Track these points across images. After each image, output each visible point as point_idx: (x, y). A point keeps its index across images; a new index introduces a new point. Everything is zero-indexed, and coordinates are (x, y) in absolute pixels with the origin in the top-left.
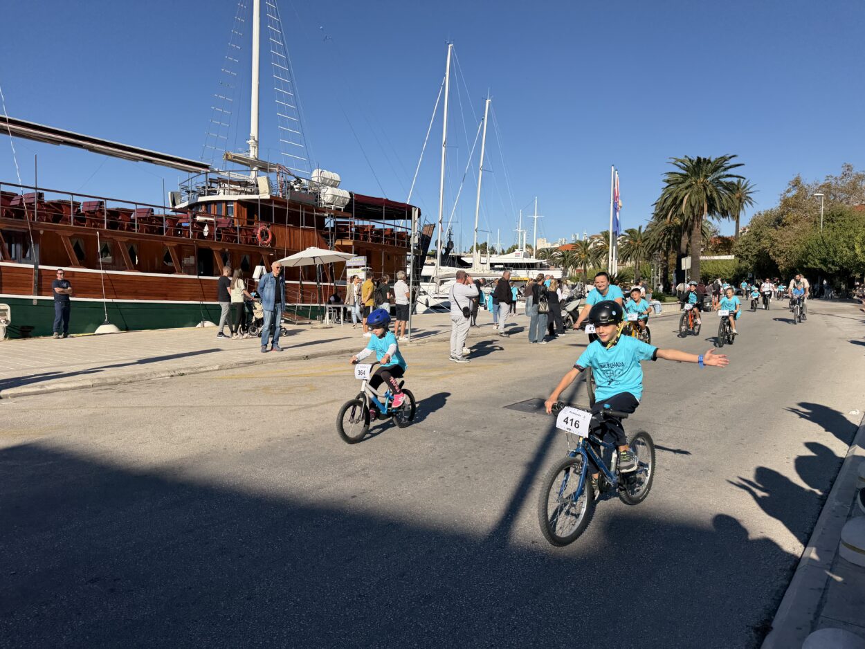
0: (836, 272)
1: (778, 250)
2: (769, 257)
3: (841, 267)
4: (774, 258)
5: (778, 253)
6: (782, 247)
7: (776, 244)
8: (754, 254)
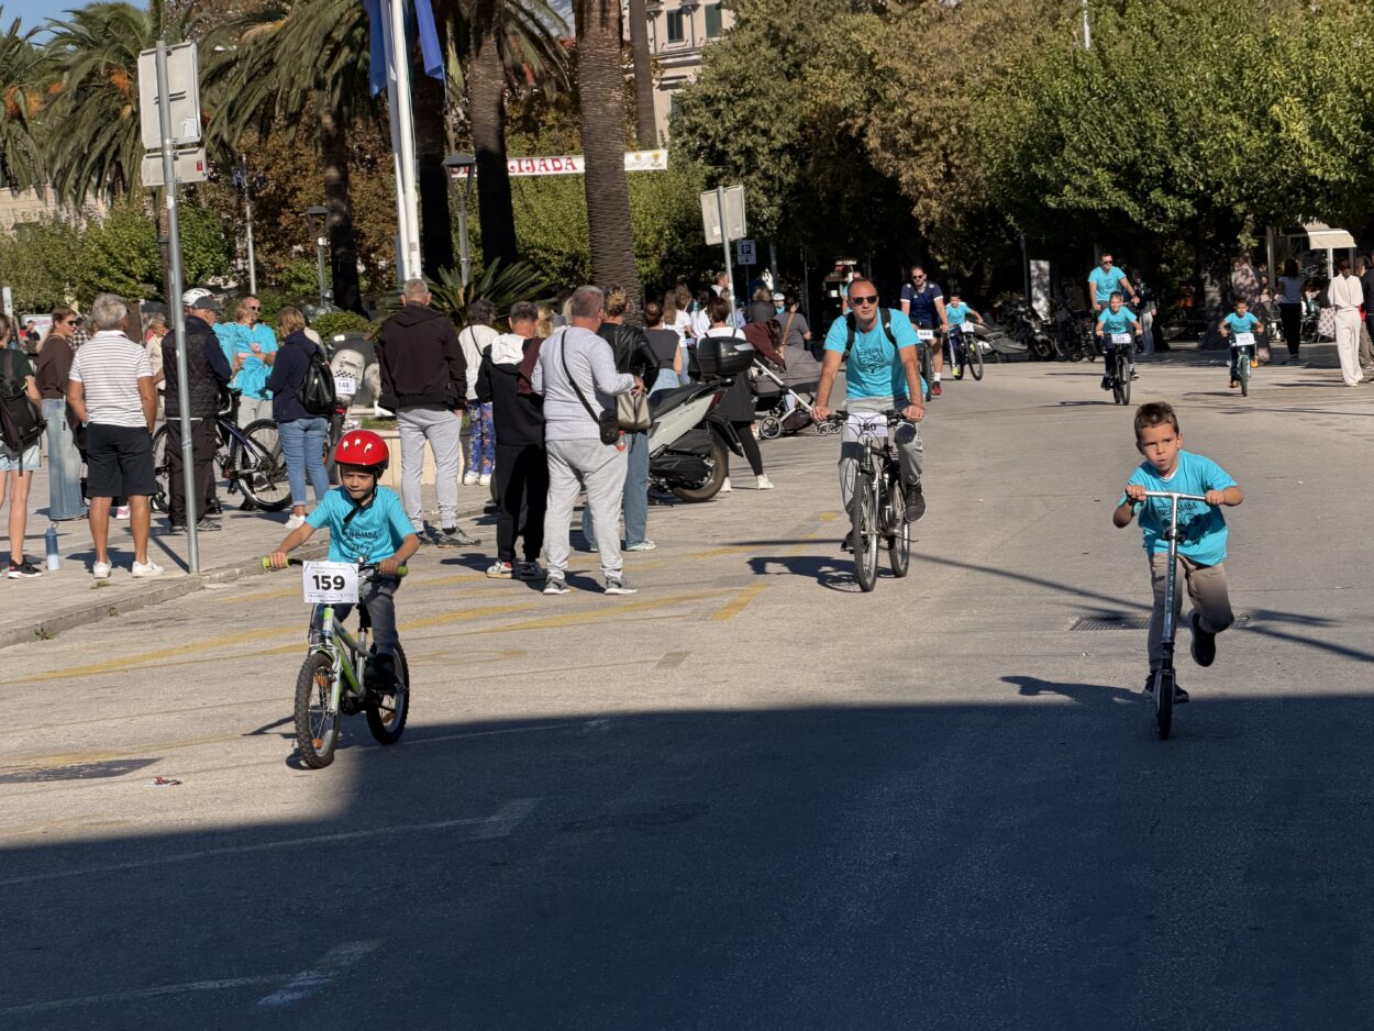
1: (907, 124)
2: (865, 155)
3: (1203, 202)
4: (886, 161)
5: (903, 136)
6: (922, 107)
7: (894, 92)
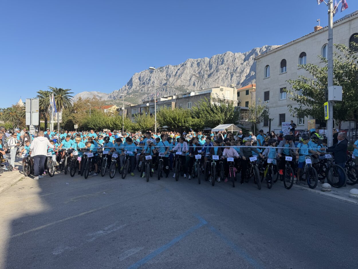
0: (98, 129)
7: (76, 119)
8: (66, 121)
